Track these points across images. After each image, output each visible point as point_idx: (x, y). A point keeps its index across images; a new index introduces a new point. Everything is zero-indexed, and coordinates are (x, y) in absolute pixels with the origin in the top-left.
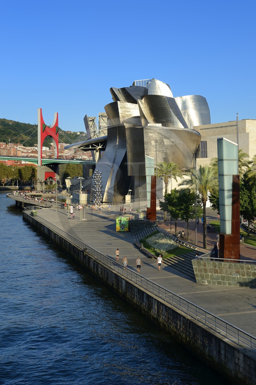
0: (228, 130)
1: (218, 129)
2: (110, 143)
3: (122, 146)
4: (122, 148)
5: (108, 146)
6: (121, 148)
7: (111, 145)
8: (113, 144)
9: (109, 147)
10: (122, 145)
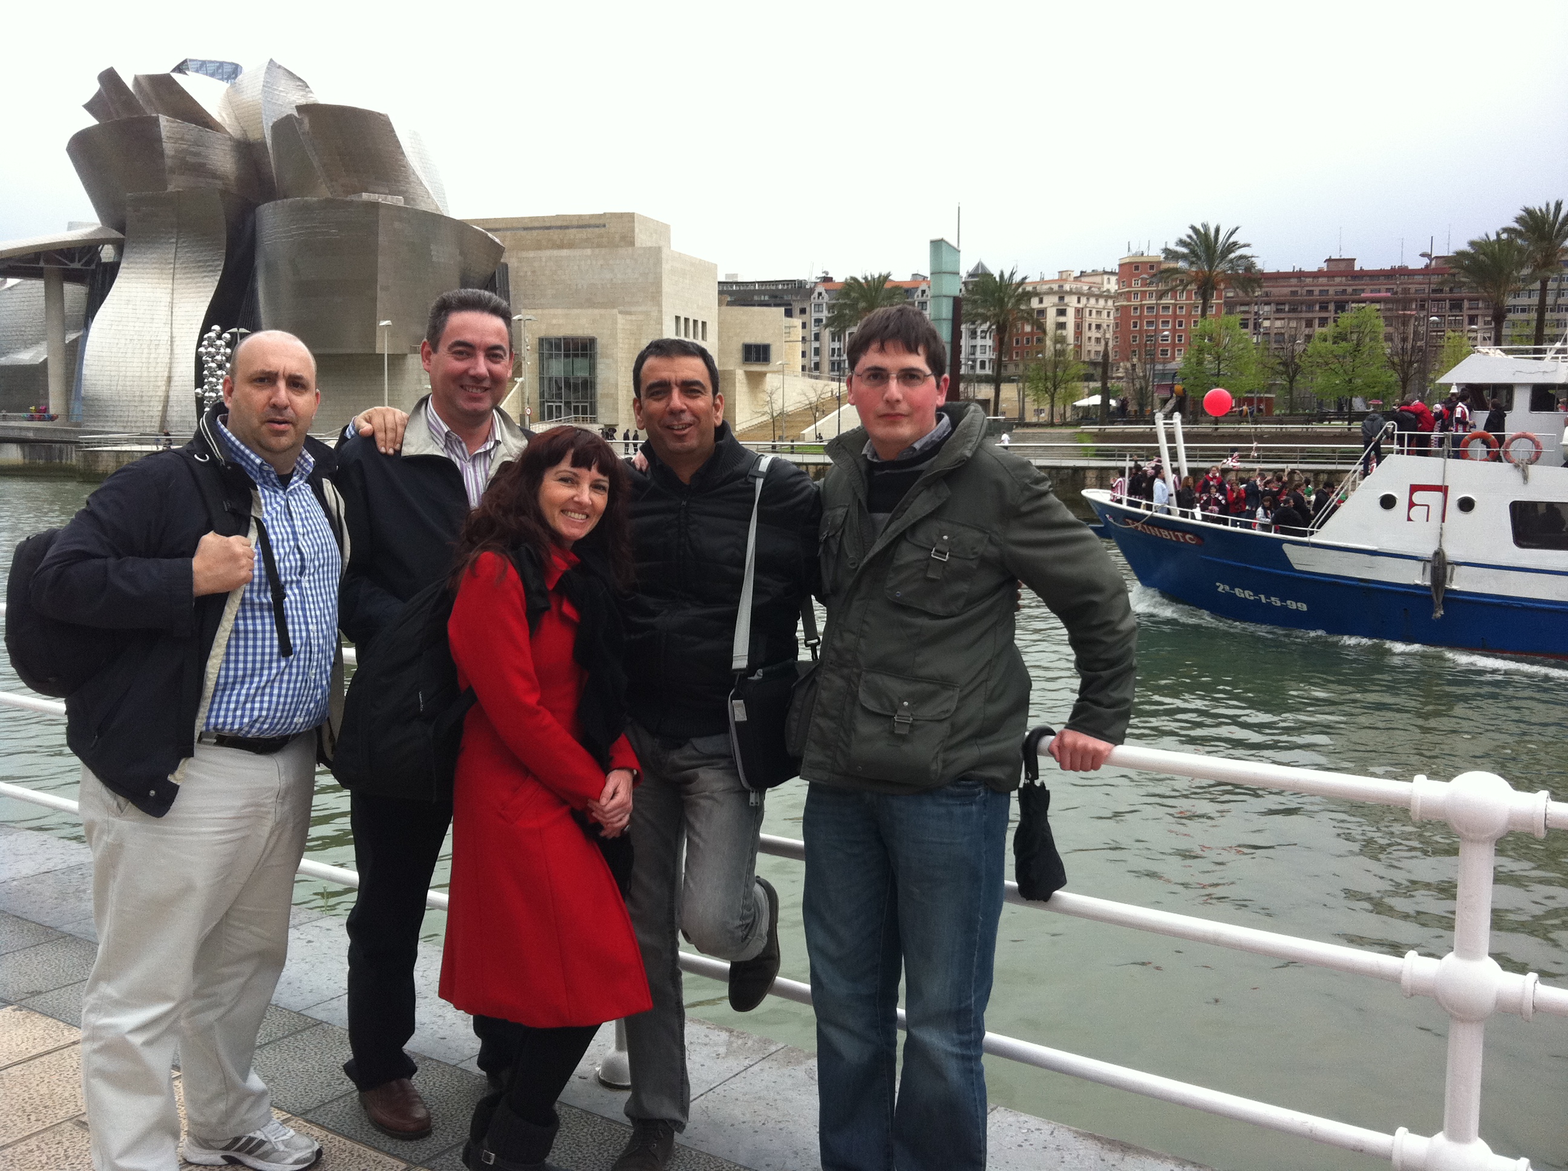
0: (572, 237)
1: (535, 233)
2: (136, 253)
3: (200, 264)
4: (201, 270)
5: (131, 260)
6: (193, 270)
7: (145, 260)
8: (155, 255)
9: (131, 265)
10: (200, 261)
